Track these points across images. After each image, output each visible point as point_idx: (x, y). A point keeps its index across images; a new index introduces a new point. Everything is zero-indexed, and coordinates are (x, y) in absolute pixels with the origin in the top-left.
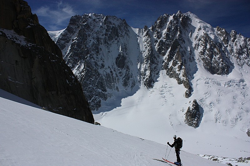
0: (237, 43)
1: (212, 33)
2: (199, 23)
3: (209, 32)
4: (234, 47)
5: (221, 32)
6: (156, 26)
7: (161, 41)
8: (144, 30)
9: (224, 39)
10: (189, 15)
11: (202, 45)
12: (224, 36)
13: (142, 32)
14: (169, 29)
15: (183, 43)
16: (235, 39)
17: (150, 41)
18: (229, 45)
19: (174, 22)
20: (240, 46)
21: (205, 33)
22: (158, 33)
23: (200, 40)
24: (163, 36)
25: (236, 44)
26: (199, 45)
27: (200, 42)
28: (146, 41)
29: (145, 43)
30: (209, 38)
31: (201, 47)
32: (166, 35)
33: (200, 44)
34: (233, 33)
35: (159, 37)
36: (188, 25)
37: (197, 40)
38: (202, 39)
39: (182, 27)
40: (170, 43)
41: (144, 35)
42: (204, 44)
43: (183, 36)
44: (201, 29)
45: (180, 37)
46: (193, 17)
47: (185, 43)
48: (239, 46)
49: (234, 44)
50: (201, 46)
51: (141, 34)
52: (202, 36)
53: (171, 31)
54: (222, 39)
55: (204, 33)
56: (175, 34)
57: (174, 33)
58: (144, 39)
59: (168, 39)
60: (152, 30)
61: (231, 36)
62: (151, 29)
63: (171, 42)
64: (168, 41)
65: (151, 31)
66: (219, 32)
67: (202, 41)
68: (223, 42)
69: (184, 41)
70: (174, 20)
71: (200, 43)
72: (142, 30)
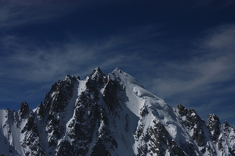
0: (223, 143)
1: (172, 120)
2: (141, 96)
3: (166, 120)
4: (217, 152)
5: (189, 118)
6: (49, 105)
7: (65, 144)
8: (19, 113)
9: (196, 134)
10: (119, 78)
11: (153, 149)
12: (195, 127)
13: (17, 119)
14: (80, 114)
15: (114, 146)
16: (217, 133)
17: (39, 145)
18: (207, 149)
19: (89, 96)
20: (230, 149)
21: (157, 122)
22: (56, 123)
23: (147, 138)
24: (68, 130)
25: (221, 147)
26: (147, 149)
27: (149, 142)
28: (28, 144)
29: (28, 149)
30: (167, 133)
31: (151, 154)
32: (76, 128)
33: (149, 148)
34: (213, 120)
35: (58, 134)
36: (119, 102)
37: (141, 138)
38: (153, 137)
39: (106, 108)
40: (85, 148)
41: (22, 128)
42: (158, 149)
43: (112, 129)
44: (148, 113)
45: (106, 134)
46: (128, 82)
47: (116, 147)
48: (227, 150)
49: (217, 145)
50: (152, 152)
51: (15, 124)
52: (151, 129)
53: (85, 117)
54: (192, 133)
55: (154, 122)
56: (94, 126)
57: (91, 122)
58: (22, 137)
59: (79, 139)
60: (40, 114)
61: (208, 127)
62: (38, 112)
63: (86, 144)
64: (80, 141)
65: (39, 117)
66: (184, 118)
67: (153, 140)
68: (195, 141)
69: (115, 143)
70: (90, 91)
71: (150, 145)
72: (17, 113)
